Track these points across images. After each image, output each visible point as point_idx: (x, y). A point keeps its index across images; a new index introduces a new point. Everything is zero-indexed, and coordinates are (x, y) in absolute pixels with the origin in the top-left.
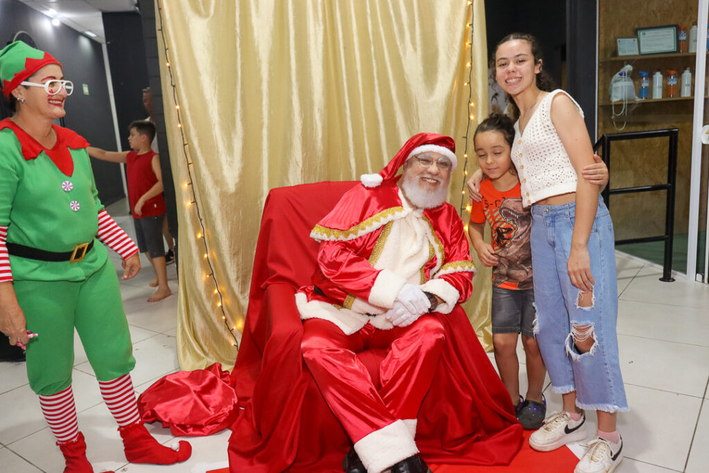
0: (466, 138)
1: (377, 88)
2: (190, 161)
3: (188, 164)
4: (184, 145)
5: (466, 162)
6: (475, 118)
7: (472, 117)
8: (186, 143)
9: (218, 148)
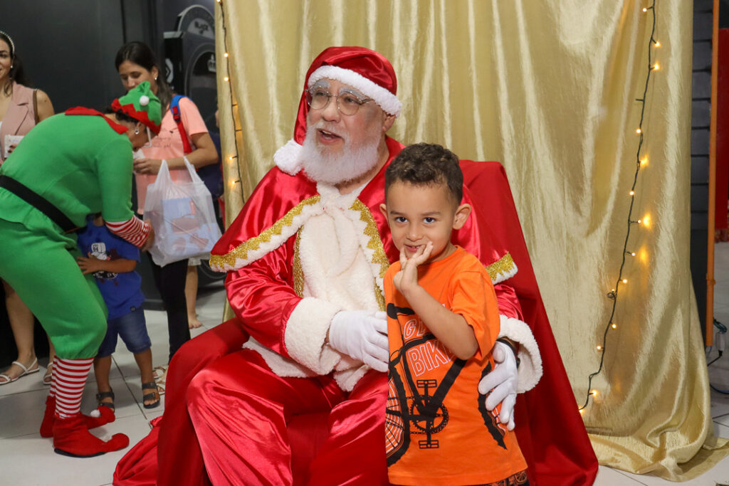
0: (643, 101)
1: (497, 24)
2: (238, 127)
3: (236, 131)
4: (233, 106)
5: (641, 143)
6: (661, 67)
7: (656, 67)
8: (235, 103)
9: (273, 111)
